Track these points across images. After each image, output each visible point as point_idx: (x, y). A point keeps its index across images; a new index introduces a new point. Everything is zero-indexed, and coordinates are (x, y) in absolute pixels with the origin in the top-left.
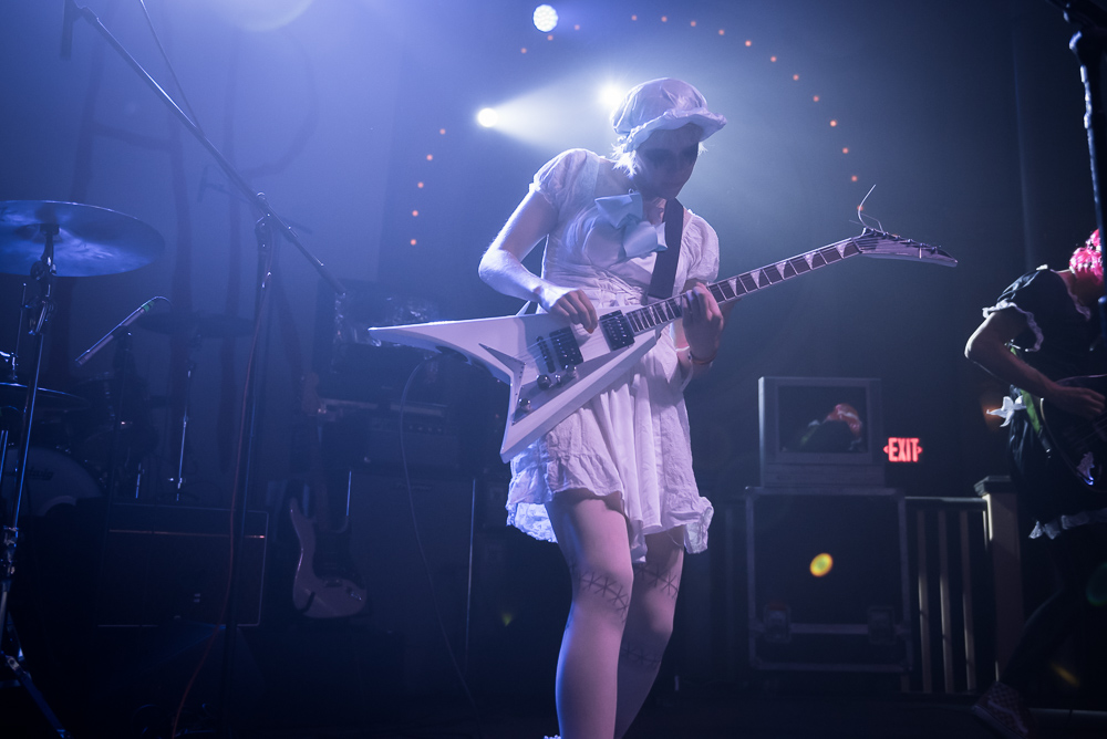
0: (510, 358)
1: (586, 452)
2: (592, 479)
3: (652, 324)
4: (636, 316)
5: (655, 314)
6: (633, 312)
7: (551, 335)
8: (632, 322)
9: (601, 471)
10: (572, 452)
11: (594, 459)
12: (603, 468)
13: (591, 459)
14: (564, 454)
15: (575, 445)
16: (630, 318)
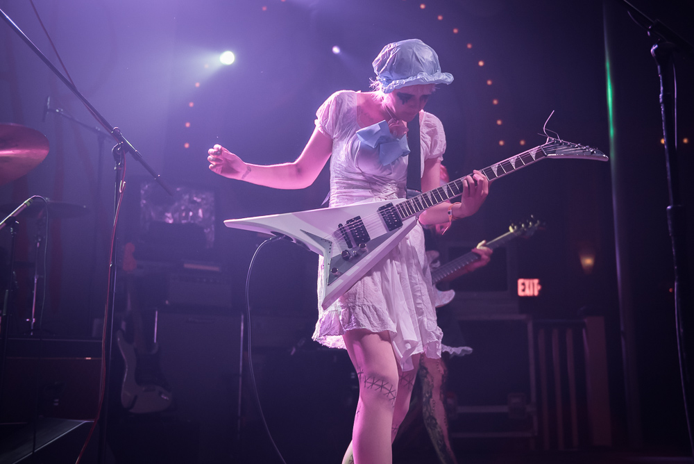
0: (322, 239)
1: (366, 303)
2: (370, 321)
3: (413, 212)
4: (402, 207)
5: (415, 205)
6: (401, 204)
7: (348, 222)
8: (400, 211)
9: (376, 316)
10: (357, 303)
11: (371, 308)
12: (377, 314)
13: (369, 307)
14: (352, 305)
15: (359, 298)
16: (399, 208)
